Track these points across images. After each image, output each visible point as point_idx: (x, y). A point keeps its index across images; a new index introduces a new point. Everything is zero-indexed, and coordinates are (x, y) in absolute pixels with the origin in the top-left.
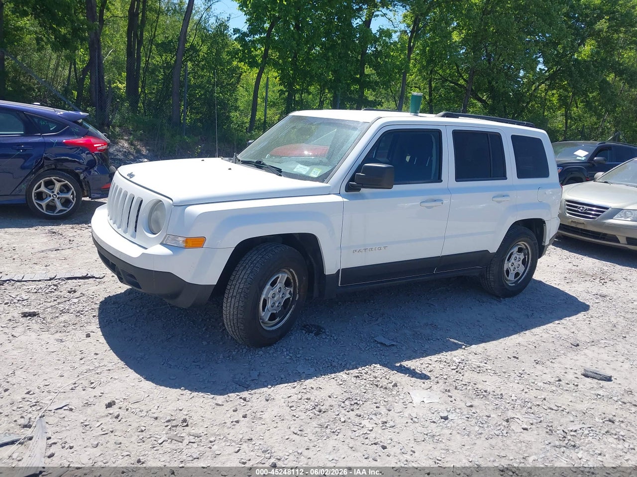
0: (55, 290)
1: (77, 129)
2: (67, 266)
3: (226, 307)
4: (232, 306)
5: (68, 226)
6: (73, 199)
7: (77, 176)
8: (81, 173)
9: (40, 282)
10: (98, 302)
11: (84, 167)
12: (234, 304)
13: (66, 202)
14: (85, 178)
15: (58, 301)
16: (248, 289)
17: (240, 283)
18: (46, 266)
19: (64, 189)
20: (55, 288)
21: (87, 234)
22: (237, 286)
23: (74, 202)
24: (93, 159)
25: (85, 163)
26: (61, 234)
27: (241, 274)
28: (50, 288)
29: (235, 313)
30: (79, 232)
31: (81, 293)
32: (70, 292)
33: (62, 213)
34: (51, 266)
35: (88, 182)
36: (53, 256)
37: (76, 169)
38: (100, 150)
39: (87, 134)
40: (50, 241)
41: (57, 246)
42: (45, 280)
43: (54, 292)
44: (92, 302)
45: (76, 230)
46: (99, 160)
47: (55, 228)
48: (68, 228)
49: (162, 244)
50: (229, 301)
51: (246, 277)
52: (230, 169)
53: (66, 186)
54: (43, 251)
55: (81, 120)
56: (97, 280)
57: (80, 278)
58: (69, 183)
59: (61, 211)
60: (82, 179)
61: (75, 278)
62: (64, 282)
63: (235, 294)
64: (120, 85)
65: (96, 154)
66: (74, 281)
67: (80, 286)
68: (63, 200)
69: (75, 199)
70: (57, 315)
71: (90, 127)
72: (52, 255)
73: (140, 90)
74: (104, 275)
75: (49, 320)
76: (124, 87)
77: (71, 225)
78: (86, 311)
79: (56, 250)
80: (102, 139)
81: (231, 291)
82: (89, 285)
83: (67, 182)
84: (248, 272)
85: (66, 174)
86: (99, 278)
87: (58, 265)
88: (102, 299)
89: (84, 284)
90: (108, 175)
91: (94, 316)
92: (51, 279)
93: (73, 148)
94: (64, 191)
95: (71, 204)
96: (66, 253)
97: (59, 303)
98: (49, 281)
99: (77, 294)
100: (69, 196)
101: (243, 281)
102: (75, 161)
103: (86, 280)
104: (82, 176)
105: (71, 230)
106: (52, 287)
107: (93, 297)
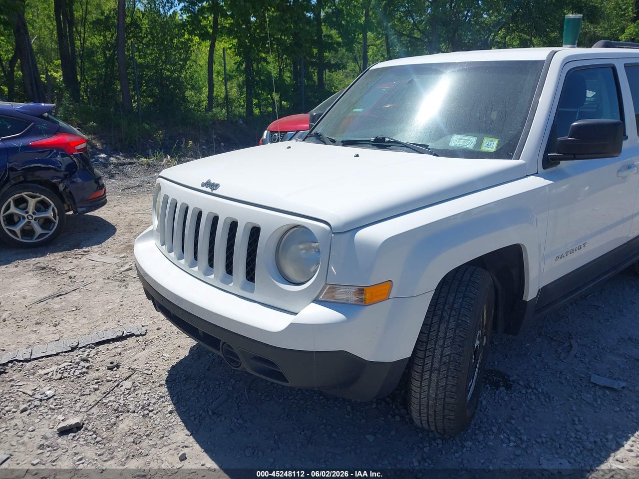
0: (88, 368)
1: (44, 126)
2: (84, 321)
3: (421, 387)
4: (433, 385)
5: (58, 255)
6: (55, 217)
7: (55, 187)
8: (60, 182)
9: (59, 358)
10: (164, 382)
11: (61, 175)
12: (437, 382)
13: (46, 223)
14: (66, 188)
15: (103, 389)
16: (460, 356)
17: (443, 347)
18: (55, 326)
19: (41, 206)
20: (87, 365)
21: (88, 264)
22: (438, 353)
23: (57, 222)
24: (71, 161)
25: (63, 169)
26: (55, 270)
27: (438, 331)
28: (79, 368)
29: (441, 396)
30: (75, 262)
31: (129, 369)
32: (110, 369)
33: (43, 238)
34: (62, 323)
35: (70, 193)
36: (58, 306)
37: (53, 178)
38: (79, 150)
39: (59, 131)
40: (43, 283)
41: (55, 289)
42: (65, 352)
43: (87, 373)
44: (153, 382)
45: (70, 260)
46: (80, 162)
47: (42, 261)
48: (58, 258)
49: (316, 301)
50: (426, 376)
51: (450, 334)
52: (357, 156)
53: (42, 202)
54: (41, 301)
55: (47, 113)
56: (140, 338)
57: (114, 340)
58: (46, 198)
59: (41, 235)
60: (62, 190)
61: (108, 341)
62: (94, 351)
63: (436, 365)
64: (55, 73)
65: (75, 156)
66: (106, 346)
67: (120, 354)
68: (42, 221)
69: (57, 217)
70: (113, 421)
71: (60, 122)
72: (56, 304)
73: (79, 78)
74: (146, 328)
75: (105, 435)
76: (60, 76)
77: (60, 254)
78: (154, 404)
79: (58, 296)
80: (79, 136)
81: (428, 361)
82: (132, 350)
83: (43, 197)
84: (452, 325)
85: (40, 187)
86: (141, 335)
87: (71, 321)
88: (165, 375)
89: (126, 350)
90: (94, 180)
91: (171, 412)
92: (73, 349)
93: (44, 151)
94: (40, 209)
95: (53, 224)
96: (74, 297)
97: (106, 394)
98: (71, 353)
99: (123, 371)
100: (50, 214)
101: (448, 342)
102: (49, 168)
103: (124, 342)
104: (61, 187)
105: (64, 260)
106: (82, 364)
107: (149, 372)
